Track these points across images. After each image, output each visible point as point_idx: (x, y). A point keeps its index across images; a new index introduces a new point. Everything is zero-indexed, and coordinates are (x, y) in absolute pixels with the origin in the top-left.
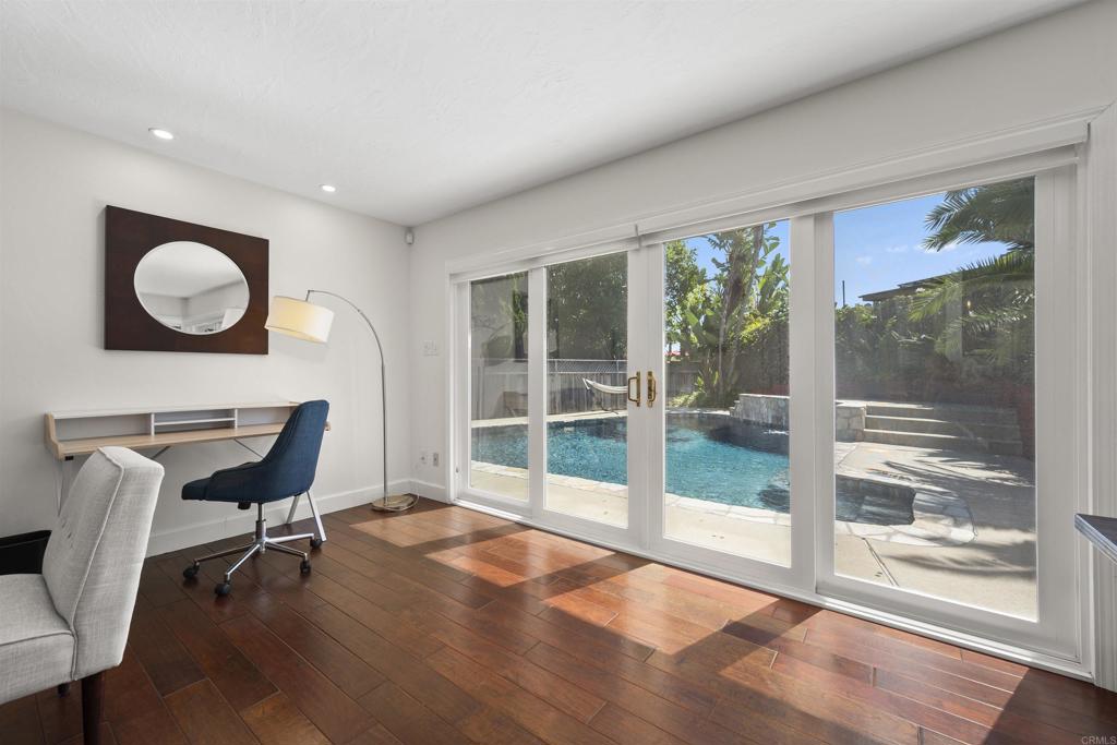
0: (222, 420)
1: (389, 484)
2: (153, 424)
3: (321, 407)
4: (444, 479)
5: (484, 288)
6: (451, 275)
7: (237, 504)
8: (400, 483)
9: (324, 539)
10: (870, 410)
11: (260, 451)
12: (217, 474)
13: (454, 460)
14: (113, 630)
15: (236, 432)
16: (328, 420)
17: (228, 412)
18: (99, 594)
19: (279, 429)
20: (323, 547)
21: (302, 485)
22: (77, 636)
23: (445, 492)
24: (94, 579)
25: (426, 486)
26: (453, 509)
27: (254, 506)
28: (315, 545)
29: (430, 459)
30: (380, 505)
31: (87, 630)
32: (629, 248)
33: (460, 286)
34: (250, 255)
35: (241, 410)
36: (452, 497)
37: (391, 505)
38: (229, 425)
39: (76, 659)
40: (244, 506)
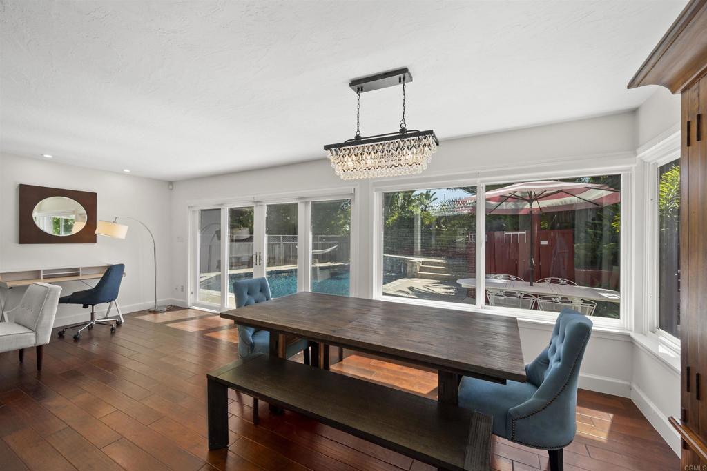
0: (74, 272)
1: (158, 301)
2: (42, 275)
3: (122, 267)
4: (185, 297)
5: (205, 213)
6: (189, 207)
7: (82, 305)
8: (163, 300)
9: (123, 321)
10: (423, 263)
11: (93, 284)
12: (74, 293)
13: (190, 290)
14: (46, 333)
15: (81, 278)
16: (124, 271)
17: (77, 269)
18: (43, 323)
19: (102, 276)
20: (122, 325)
21: (111, 298)
22: (36, 334)
23: (186, 303)
24: (41, 319)
25: (177, 301)
26: (190, 310)
27: (90, 307)
28: (119, 324)
29: (180, 288)
30: (153, 310)
31: (39, 333)
32: (254, 205)
33: (194, 211)
34: (88, 201)
35: (83, 268)
36: (189, 305)
37: (159, 309)
38: (77, 275)
39: (36, 340)
40: (85, 306)
